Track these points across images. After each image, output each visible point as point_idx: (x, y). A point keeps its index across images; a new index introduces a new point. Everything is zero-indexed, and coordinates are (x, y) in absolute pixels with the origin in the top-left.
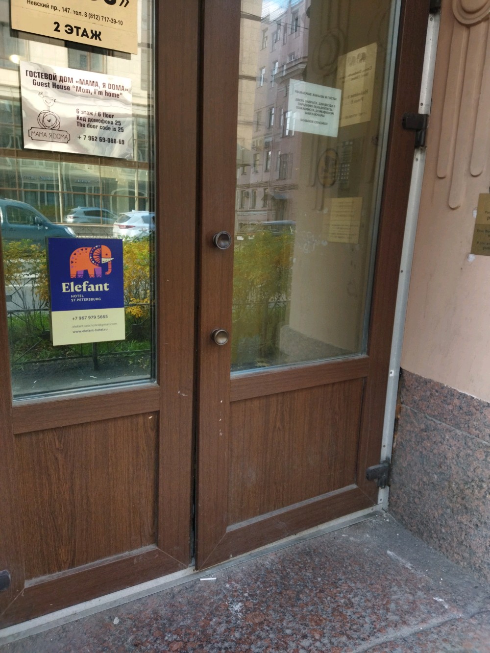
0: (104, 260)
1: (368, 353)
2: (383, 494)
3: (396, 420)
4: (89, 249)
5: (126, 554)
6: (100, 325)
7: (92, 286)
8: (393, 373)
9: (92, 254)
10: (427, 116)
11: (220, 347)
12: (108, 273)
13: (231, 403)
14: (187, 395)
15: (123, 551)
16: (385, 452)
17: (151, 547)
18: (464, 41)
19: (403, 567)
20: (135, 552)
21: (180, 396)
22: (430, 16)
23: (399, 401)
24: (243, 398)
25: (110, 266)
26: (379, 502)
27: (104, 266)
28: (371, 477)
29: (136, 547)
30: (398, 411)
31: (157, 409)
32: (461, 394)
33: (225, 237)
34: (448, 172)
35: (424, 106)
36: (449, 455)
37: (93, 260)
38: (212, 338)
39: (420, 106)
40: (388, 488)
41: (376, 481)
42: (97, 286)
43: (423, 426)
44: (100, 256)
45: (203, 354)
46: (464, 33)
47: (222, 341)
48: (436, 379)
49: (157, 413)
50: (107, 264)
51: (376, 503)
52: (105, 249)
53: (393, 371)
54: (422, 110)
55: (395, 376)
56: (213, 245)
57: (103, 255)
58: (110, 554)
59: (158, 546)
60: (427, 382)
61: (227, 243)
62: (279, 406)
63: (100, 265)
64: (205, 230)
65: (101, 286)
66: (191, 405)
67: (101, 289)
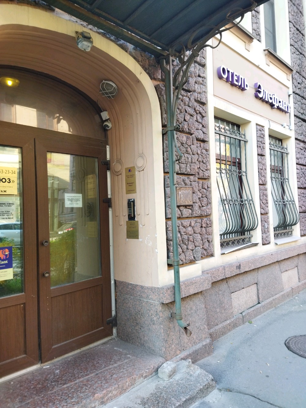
0: (6, 253)
1: (102, 276)
2: (115, 331)
3: (116, 300)
4: (2, 250)
5: (15, 359)
6: (5, 274)
7: (2, 262)
8: (113, 282)
9: (2, 252)
10: (111, 198)
11: (46, 277)
12: (7, 257)
13: (51, 297)
14: (35, 296)
15: (13, 358)
16: (114, 313)
17: (24, 356)
18: (117, 179)
19: (119, 351)
20: (18, 358)
21: (33, 297)
22: (108, 171)
23: (116, 292)
24: (56, 296)
25: (8, 255)
26: (114, 334)
27: (6, 255)
28: (108, 323)
29: (18, 356)
30: (116, 296)
31: (25, 302)
32: (131, 284)
33: (46, 242)
34: (118, 215)
35: (110, 195)
36: (131, 306)
37: (3, 253)
38: (44, 275)
39: (108, 195)
40: (116, 327)
41: (111, 324)
42: (4, 262)
43: (123, 299)
44: (5, 252)
45: (41, 281)
46: (117, 177)
47: (47, 275)
48: (124, 281)
49: (24, 304)
50: (7, 255)
51: (113, 335)
52: (7, 250)
53: (113, 281)
54: (109, 197)
55: (113, 283)
56: (43, 244)
57: (6, 252)
58: (8, 359)
59: (26, 355)
60: (122, 282)
61: (47, 243)
62: (70, 298)
63: (5, 255)
64: (40, 240)
65: (5, 261)
66: (37, 299)
67: (5, 263)
